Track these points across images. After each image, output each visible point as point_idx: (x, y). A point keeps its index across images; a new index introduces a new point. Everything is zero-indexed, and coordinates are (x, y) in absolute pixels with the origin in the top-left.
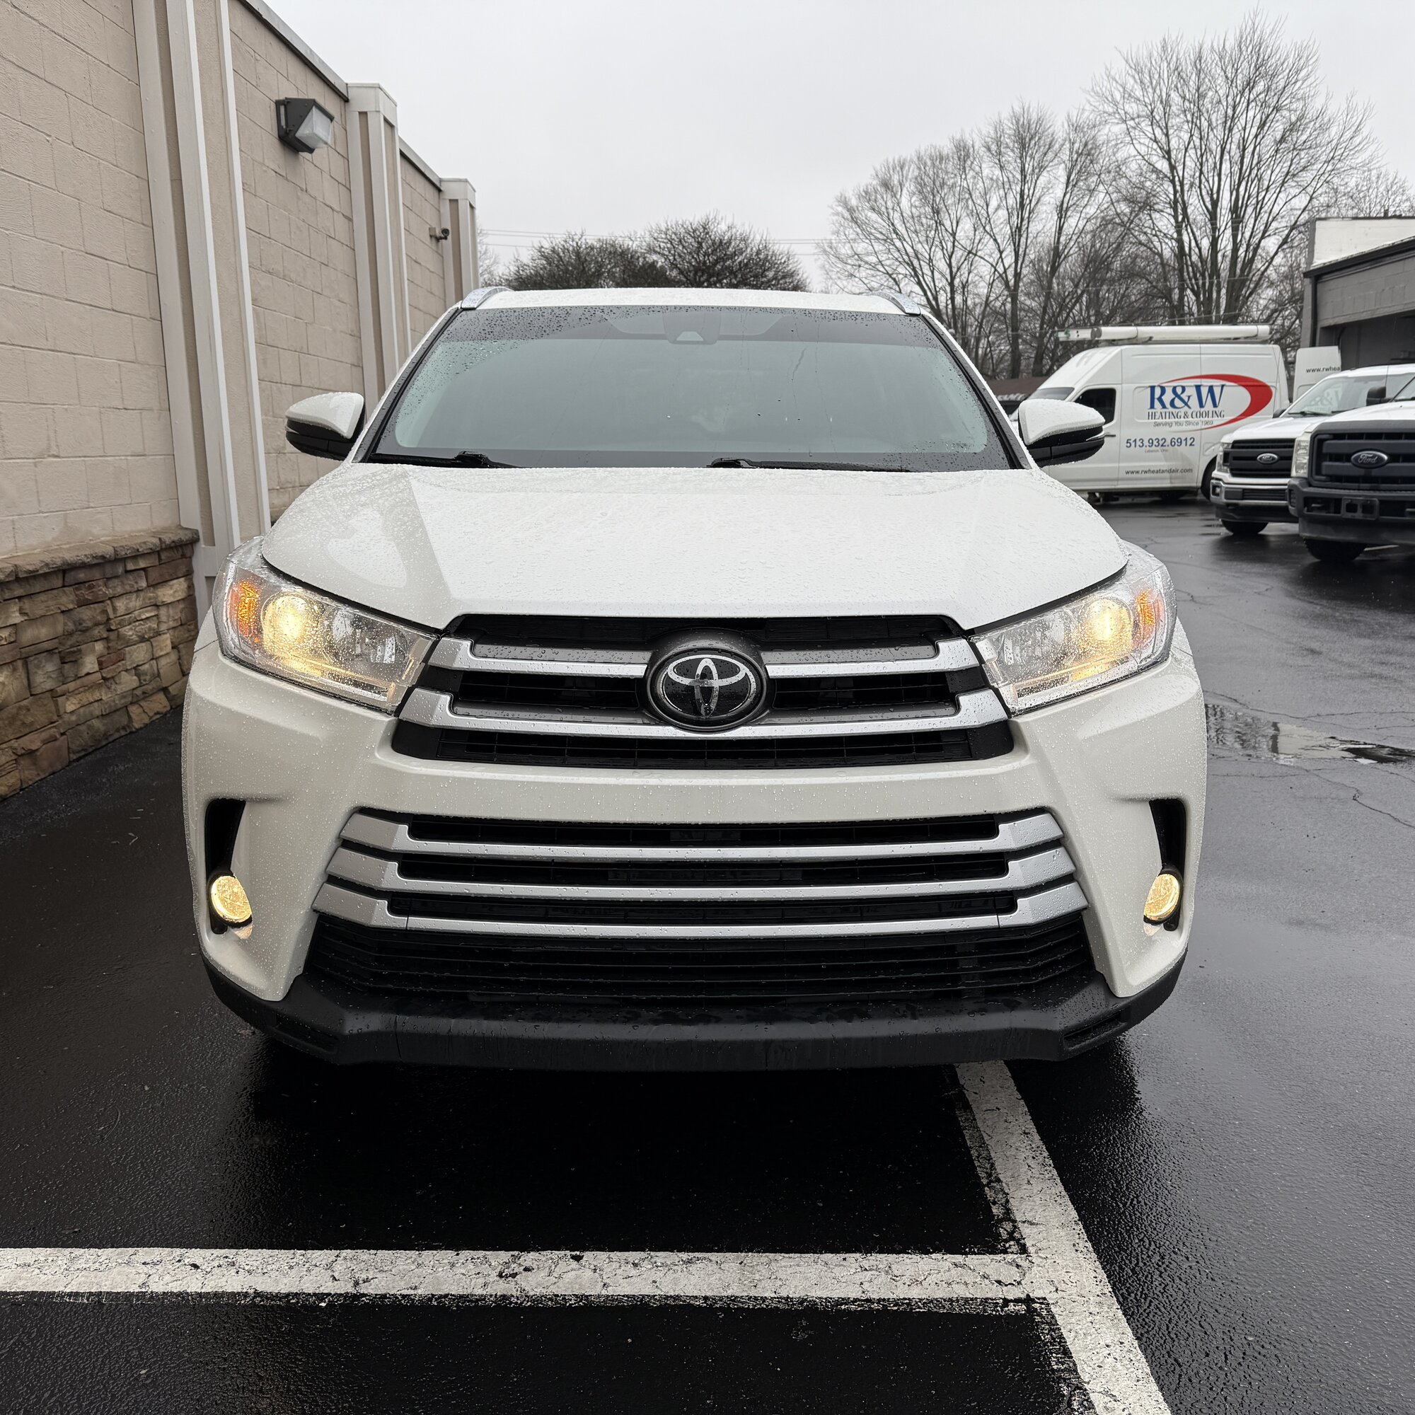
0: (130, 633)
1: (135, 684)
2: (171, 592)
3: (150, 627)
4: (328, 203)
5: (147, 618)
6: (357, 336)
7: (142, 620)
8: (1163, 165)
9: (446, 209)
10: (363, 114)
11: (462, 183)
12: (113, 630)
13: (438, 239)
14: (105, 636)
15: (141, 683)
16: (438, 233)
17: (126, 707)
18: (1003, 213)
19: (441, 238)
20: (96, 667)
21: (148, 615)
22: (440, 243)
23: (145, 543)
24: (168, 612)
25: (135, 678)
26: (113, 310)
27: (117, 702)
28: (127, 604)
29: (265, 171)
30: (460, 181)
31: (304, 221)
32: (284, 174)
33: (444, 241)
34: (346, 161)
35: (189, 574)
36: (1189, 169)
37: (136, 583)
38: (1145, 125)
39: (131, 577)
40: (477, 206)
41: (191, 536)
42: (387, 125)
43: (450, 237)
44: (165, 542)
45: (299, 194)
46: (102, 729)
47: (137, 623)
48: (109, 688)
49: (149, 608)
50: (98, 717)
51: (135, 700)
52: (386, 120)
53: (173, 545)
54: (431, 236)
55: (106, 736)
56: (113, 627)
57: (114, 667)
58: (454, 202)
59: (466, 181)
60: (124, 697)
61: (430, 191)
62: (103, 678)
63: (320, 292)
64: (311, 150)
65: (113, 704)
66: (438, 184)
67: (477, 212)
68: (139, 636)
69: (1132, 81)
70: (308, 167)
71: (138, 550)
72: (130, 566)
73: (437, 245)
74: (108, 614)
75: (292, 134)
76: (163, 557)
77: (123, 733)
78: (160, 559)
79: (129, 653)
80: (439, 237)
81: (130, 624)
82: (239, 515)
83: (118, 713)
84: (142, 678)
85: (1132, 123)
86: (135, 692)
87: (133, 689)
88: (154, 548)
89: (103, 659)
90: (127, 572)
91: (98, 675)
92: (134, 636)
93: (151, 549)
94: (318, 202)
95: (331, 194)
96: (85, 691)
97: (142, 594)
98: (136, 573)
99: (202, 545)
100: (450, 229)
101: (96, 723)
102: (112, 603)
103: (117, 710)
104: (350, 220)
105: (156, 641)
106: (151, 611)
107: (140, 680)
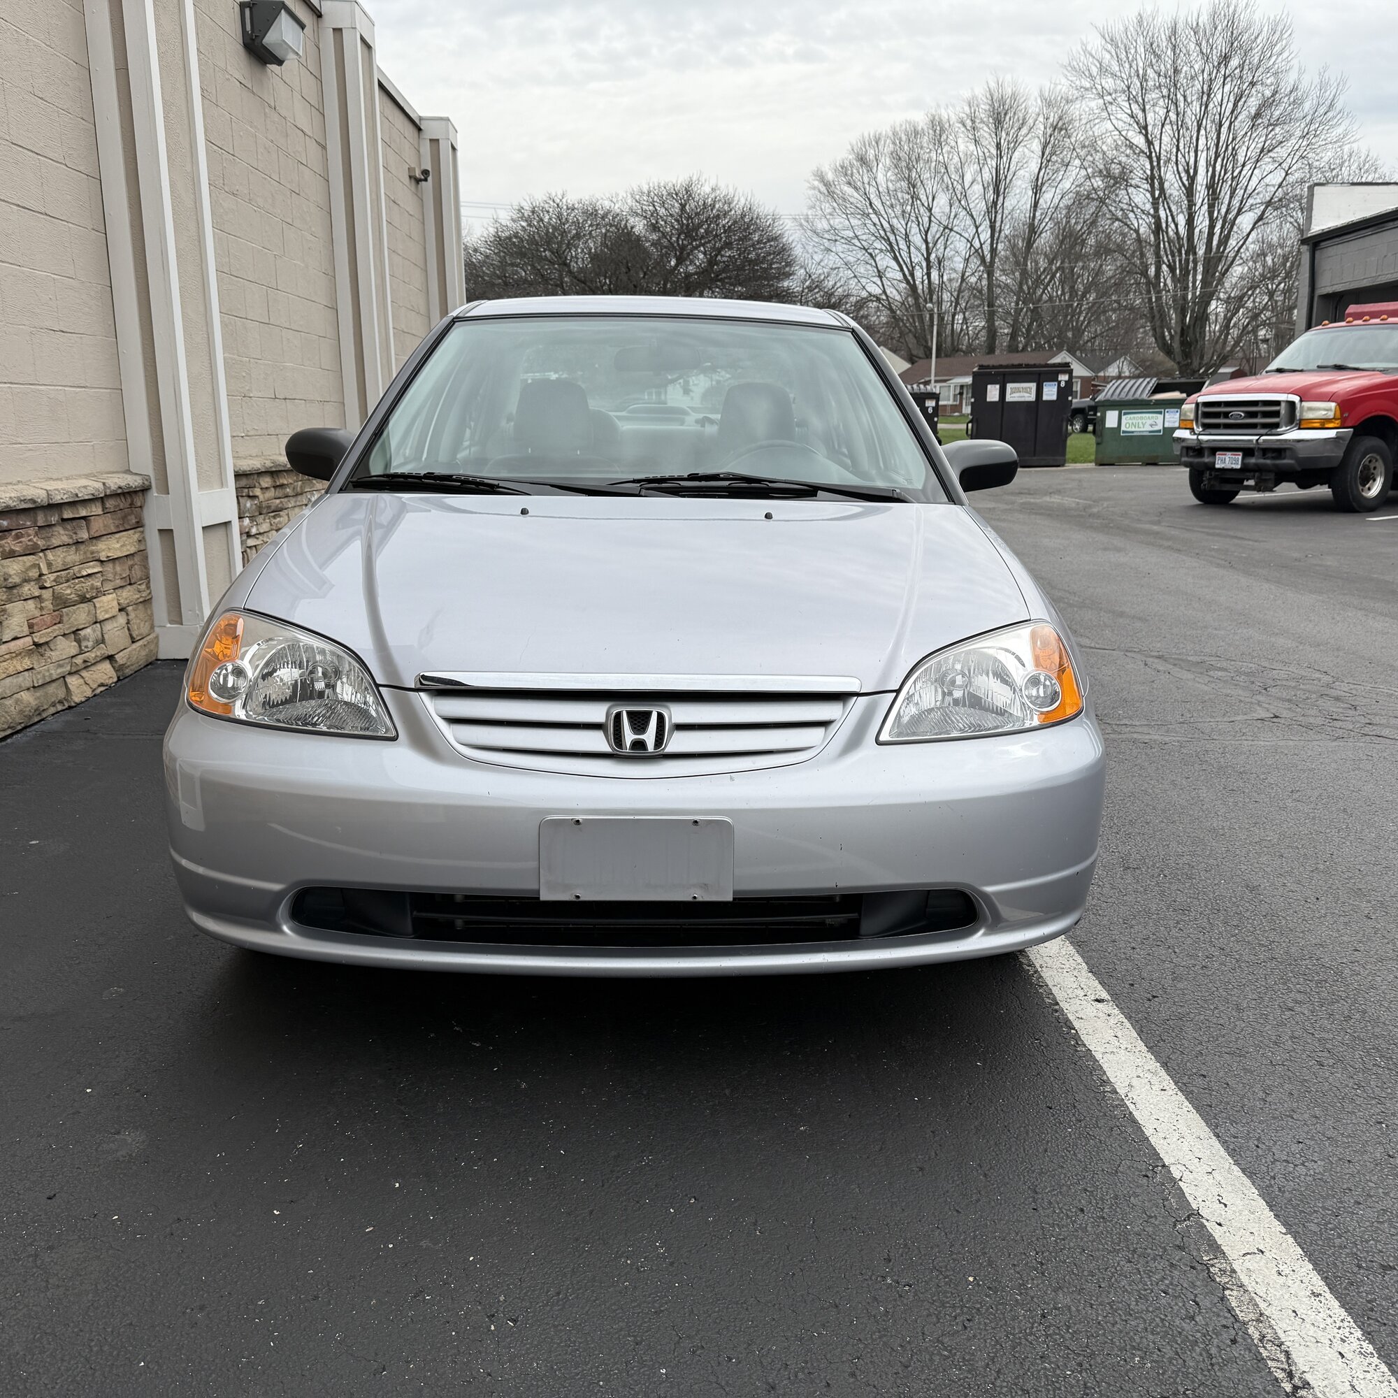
0: (68, 591)
1: (74, 651)
2: (118, 546)
3: (92, 584)
4: (299, 126)
5: (89, 575)
6: (332, 277)
7: (83, 577)
8: (1139, 141)
9: (426, 148)
10: (338, 31)
11: (443, 122)
12: (46, 588)
13: (418, 181)
14: (37, 594)
15: (81, 650)
16: (418, 174)
17: (64, 677)
18: (978, 188)
19: (421, 180)
20: (26, 630)
21: (90, 571)
22: (419, 186)
23: (85, 487)
24: (114, 568)
25: (75, 643)
26: (46, 214)
27: (53, 672)
28: (64, 557)
29: (228, 79)
30: (441, 119)
31: (272, 142)
32: (250, 86)
33: (423, 182)
34: (319, 82)
35: (139, 525)
36: (1166, 143)
37: (76, 533)
38: (1122, 99)
39: (68, 527)
40: (458, 147)
41: (141, 482)
42: (364, 45)
43: (430, 179)
44: (109, 488)
45: (267, 110)
46: (34, 703)
47: (77, 581)
48: (42, 655)
49: (91, 563)
50: (28, 689)
51: (74, 669)
52: (362, 39)
53: (119, 491)
54: (410, 177)
55: (39, 711)
56: (47, 585)
57: (49, 630)
58: (435, 142)
59: (448, 119)
60: (61, 666)
61: (409, 130)
62: (35, 644)
63: (290, 221)
64: (280, 62)
65: (47, 674)
66: (418, 122)
67: (459, 154)
68: (79, 596)
69: (1108, 56)
70: (276, 81)
71: (77, 495)
72: (67, 514)
73: (417, 188)
74: (39, 568)
75: (257, 41)
76: (108, 506)
77: (60, 708)
78: (104, 508)
79: (67, 615)
80: (418, 179)
81: (67, 581)
82: (196, 460)
83: (54, 685)
84: (84, 644)
85: (1108, 98)
86: (74, 660)
87: (72, 657)
88: (96, 493)
89: (34, 621)
90: (63, 520)
91: (29, 639)
92: (73, 596)
93: (93, 494)
94: (289, 124)
95: (303, 117)
96: (12, 658)
97: (82, 547)
98: (75, 523)
99: (154, 493)
100: (430, 170)
101: (26, 696)
102: (45, 555)
103: (53, 681)
104: (324, 148)
105: (100, 602)
106: (93, 567)
107: (80, 646)
